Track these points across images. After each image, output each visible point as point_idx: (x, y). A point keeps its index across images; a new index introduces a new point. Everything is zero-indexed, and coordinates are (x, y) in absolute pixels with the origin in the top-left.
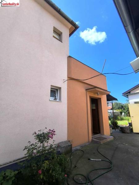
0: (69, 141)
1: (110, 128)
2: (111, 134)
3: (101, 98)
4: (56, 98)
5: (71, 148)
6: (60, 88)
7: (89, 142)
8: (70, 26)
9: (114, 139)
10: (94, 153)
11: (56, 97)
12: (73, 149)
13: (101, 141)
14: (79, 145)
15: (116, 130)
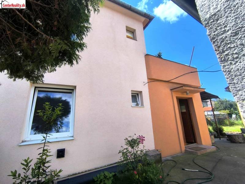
0: (157, 150)
1: (210, 136)
2: (213, 144)
3: (192, 98)
4: (137, 104)
5: (161, 157)
6: (141, 92)
7: (181, 152)
8: (143, 19)
9: (217, 150)
10: (189, 164)
11: (137, 102)
12: (162, 159)
13: (197, 152)
14: (170, 156)
15: (221, 139)
